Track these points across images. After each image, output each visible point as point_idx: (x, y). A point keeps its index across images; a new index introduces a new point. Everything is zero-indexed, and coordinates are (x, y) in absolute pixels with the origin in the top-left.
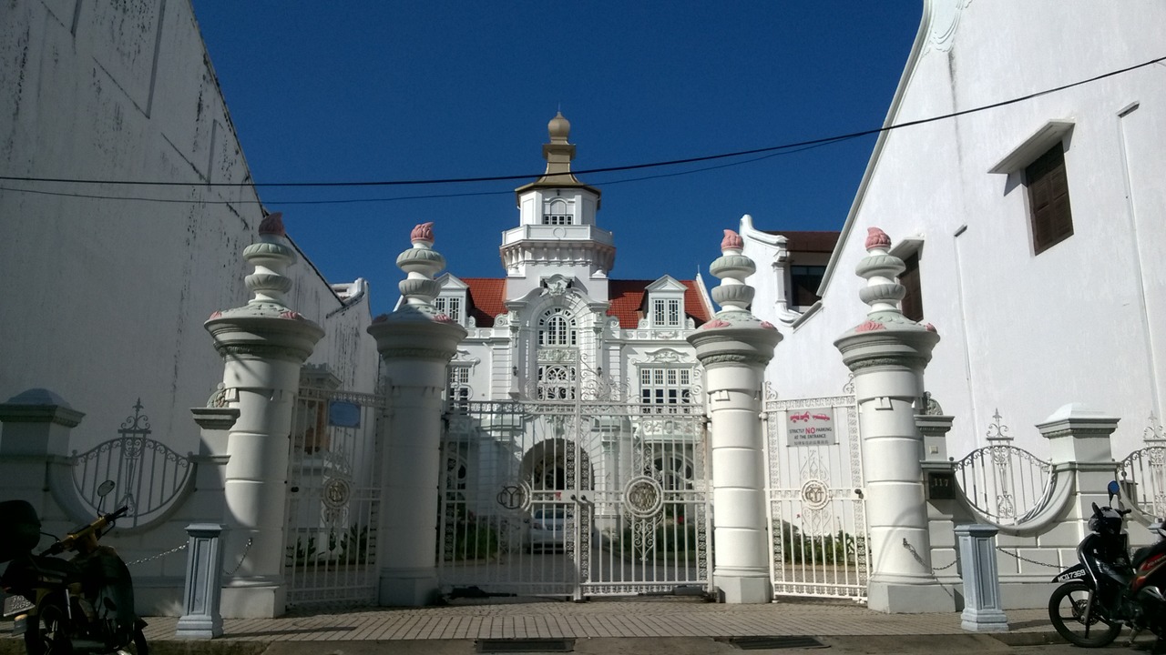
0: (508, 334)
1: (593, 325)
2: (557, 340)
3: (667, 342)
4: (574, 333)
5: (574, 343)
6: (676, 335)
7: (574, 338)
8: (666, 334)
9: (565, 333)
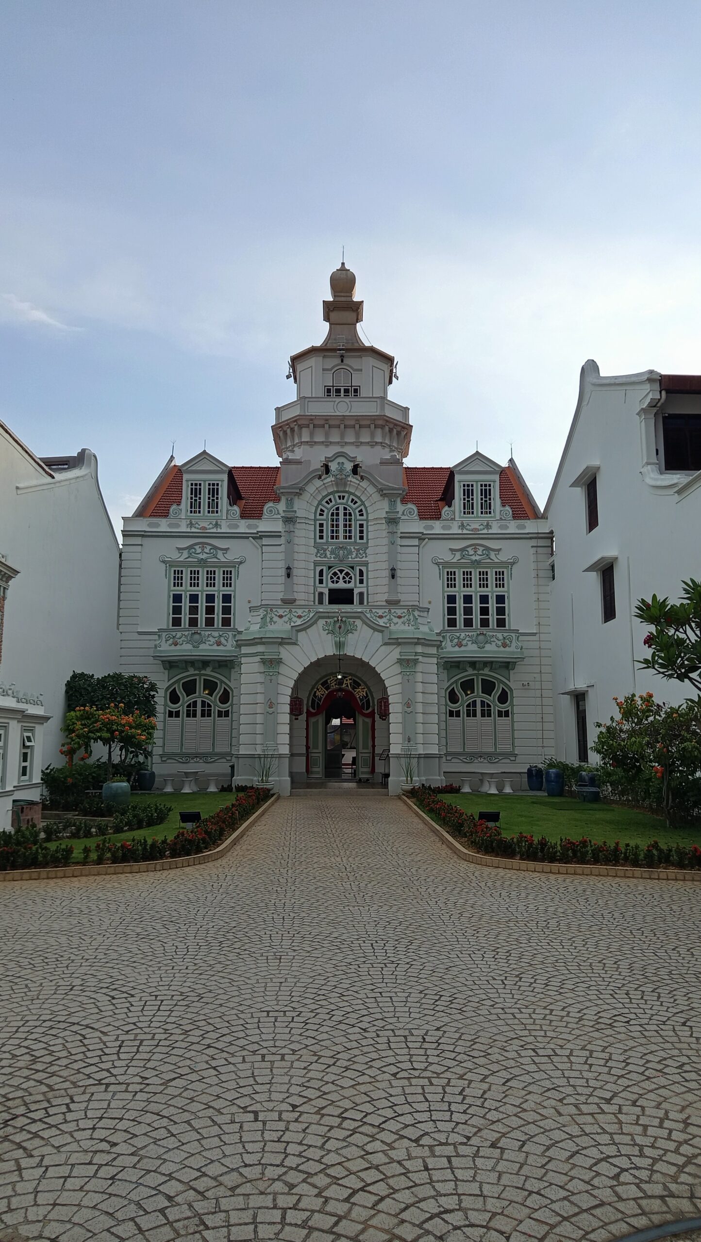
0: (278, 526)
1: (384, 515)
2: (341, 534)
3: (475, 535)
4: (361, 526)
5: (361, 538)
6: (488, 526)
7: (361, 532)
8: (476, 526)
9: (350, 526)
